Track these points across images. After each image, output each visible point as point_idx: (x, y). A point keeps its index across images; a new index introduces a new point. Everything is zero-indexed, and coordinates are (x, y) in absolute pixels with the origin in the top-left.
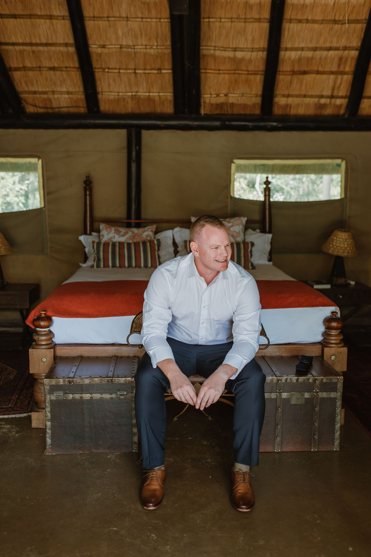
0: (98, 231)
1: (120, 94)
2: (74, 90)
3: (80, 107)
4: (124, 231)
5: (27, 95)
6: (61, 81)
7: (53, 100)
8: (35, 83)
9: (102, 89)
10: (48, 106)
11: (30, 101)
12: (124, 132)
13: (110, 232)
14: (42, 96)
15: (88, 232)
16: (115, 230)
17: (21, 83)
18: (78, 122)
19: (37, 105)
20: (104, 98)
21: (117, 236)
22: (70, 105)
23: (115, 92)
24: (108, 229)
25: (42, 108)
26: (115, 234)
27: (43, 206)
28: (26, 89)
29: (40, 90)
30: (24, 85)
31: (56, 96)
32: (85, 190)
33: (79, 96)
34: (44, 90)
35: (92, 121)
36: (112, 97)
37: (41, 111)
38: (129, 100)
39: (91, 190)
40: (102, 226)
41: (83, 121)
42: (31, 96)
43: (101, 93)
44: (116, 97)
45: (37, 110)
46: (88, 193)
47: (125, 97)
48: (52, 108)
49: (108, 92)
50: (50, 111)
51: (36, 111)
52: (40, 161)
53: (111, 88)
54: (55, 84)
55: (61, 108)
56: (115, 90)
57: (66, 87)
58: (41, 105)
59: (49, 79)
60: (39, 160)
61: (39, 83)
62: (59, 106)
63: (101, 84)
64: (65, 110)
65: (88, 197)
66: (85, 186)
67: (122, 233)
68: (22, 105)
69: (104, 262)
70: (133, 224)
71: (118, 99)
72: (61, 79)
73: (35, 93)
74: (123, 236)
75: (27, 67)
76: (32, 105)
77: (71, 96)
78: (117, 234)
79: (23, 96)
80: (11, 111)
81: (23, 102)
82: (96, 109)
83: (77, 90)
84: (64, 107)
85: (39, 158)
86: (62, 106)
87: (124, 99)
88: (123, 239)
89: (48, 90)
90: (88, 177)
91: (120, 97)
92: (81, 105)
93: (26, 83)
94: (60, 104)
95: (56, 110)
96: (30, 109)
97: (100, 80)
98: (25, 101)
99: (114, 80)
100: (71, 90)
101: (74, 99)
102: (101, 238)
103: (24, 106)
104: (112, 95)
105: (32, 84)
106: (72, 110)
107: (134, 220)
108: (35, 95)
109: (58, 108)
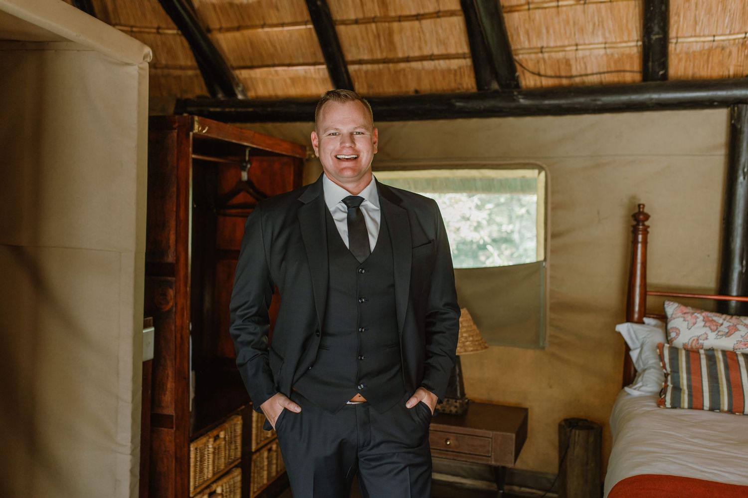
0: (663, 318)
1: (716, 38)
2: (618, 40)
3: (624, 71)
4: (726, 324)
5: (526, 56)
6: (594, 25)
7: (573, 62)
8: (544, 31)
9: (677, 33)
10: (563, 73)
11: (530, 66)
12: (721, 116)
13: (695, 324)
14: (553, 55)
15: (636, 316)
16: (706, 320)
17: (518, 35)
18: (624, 98)
19: (542, 72)
20: (678, 51)
21: (712, 336)
22: (605, 70)
23: (704, 36)
24: (689, 317)
25: (551, 77)
26: (707, 330)
27: (542, 258)
28: (526, 45)
29: (552, 44)
30: (523, 38)
31: (580, 54)
32: (635, 231)
33: (627, 51)
34: (559, 44)
35: (655, 96)
36: (697, 47)
37: (547, 82)
38: (734, 50)
39: (646, 232)
40: (671, 308)
41: (635, 97)
42: (533, 56)
43: (674, 41)
44: (707, 46)
45: (541, 82)
46: (640, 237)
47: (725, 44)
48: (571, 77)
49: (691, 36)
50: (565, 82)
51: (538, 84)
52: (543, 174)
53: (698, 28)
54: (582, 30)
55: (587, 75)
56: (707, 33)
57: (604, 35)
58: (549, 73)
59: (571, 23)
60: (539, 173)
61: (551, 31)
62: (583, 72)
63: (678, 22)
64: (594, 79)
65: (640, 245)
66: (634, 223)
67: (724, 329)
68: (517, 74)
69: (690, 395)
70: (733, 304)
71: (710, 50)
72: (596, 19)
73: (541, 50)
74: (728, 334)
75: (533, 3)
76: (533, 73)
77: (609, 51)
78: (713, 331)
79: (520, 57)
80: (495, 86)
81: (519, 68)
82: (661, 73)
83: (626, 38)
84: (593, 74)
85: (540, 168)
86: (589, 71)
87: (723, 49)
88: (728, 343)
89: (566, 43)
90: (642, 206)
91: (715, 44)
92: (628, 68)
93: (527, 34)
94: (586, 68)
95: (578, 80)
96: (529, 81)
97: (678, 14)
98: (521, 65)
99: (709, 11)
100: (611, 38)
101: (616, 56)
102: (673, 335)
103: (518, 76)
104: (697, 42)
105: (539, 34)
106: (608, 78)
107: (737, 296)
108: (540, 55)
109: (581, 76)
